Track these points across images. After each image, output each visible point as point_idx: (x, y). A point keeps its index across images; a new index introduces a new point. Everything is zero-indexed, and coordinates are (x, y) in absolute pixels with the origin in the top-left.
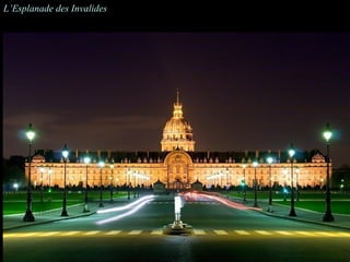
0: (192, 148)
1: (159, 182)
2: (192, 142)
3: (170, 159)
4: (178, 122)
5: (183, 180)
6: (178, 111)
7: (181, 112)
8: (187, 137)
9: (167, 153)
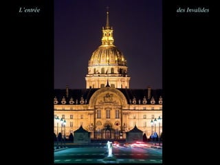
0: (126, 85)
1: (81, 130)
2: (127, 78)
3: (97, 99)
4: (107, 52)
5: (115, 127)
6: (108, 37)
7: (111, 38)
8: (121, 71)
9: (93, 91)
